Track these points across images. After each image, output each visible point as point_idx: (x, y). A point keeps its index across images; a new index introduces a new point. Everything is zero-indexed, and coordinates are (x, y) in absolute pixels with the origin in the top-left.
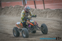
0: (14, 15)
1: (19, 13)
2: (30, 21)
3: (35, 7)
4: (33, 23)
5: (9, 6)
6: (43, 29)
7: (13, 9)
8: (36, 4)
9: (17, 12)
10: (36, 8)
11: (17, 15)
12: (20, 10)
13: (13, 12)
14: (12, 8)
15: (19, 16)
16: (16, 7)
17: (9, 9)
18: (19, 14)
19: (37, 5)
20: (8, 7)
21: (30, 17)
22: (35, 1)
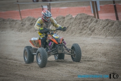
0: (74, 33)
1: (85, 28)
2: (54, 36)
3: (115, 17)
4: (57, 40)
5: (65, 16)
6: (73, 53)
7: (72, 21)
8: (118, 10)
9: (81, 27)
10: (117, 18)
11: (81, 32)
12: (87, 22)
13: (73, 28)
14: (71, 19)
15: (84, 34)
16: (79, 17)
17: (65, 22)
18: (85, 32)
19: (119, 14)
20: (64, 18)
21: (55, 29)
22: (117, 6)
